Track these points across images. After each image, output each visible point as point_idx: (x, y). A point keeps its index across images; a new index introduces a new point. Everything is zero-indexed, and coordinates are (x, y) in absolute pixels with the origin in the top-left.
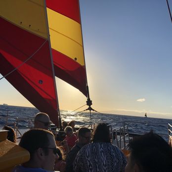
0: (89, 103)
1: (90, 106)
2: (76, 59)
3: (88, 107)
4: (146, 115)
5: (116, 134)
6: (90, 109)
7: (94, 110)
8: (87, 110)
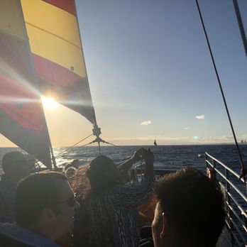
0: (97, 131)
1: (98, 136)
2: (72, 68)
3: (95, 137)
4: (155, 143)
5: (136, 172)
6: (99, 140)
7: (104, 142)
8: (94, 142)
